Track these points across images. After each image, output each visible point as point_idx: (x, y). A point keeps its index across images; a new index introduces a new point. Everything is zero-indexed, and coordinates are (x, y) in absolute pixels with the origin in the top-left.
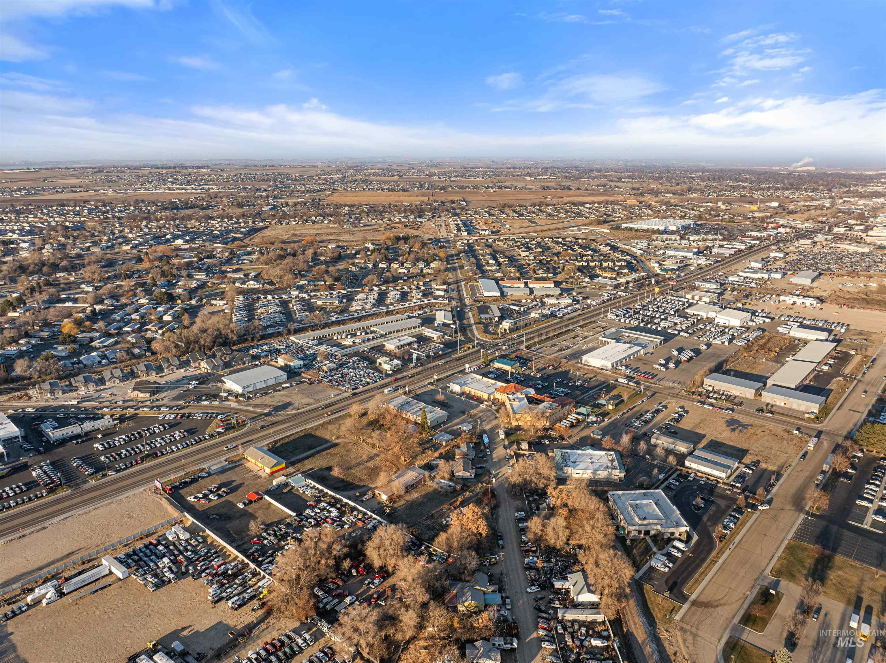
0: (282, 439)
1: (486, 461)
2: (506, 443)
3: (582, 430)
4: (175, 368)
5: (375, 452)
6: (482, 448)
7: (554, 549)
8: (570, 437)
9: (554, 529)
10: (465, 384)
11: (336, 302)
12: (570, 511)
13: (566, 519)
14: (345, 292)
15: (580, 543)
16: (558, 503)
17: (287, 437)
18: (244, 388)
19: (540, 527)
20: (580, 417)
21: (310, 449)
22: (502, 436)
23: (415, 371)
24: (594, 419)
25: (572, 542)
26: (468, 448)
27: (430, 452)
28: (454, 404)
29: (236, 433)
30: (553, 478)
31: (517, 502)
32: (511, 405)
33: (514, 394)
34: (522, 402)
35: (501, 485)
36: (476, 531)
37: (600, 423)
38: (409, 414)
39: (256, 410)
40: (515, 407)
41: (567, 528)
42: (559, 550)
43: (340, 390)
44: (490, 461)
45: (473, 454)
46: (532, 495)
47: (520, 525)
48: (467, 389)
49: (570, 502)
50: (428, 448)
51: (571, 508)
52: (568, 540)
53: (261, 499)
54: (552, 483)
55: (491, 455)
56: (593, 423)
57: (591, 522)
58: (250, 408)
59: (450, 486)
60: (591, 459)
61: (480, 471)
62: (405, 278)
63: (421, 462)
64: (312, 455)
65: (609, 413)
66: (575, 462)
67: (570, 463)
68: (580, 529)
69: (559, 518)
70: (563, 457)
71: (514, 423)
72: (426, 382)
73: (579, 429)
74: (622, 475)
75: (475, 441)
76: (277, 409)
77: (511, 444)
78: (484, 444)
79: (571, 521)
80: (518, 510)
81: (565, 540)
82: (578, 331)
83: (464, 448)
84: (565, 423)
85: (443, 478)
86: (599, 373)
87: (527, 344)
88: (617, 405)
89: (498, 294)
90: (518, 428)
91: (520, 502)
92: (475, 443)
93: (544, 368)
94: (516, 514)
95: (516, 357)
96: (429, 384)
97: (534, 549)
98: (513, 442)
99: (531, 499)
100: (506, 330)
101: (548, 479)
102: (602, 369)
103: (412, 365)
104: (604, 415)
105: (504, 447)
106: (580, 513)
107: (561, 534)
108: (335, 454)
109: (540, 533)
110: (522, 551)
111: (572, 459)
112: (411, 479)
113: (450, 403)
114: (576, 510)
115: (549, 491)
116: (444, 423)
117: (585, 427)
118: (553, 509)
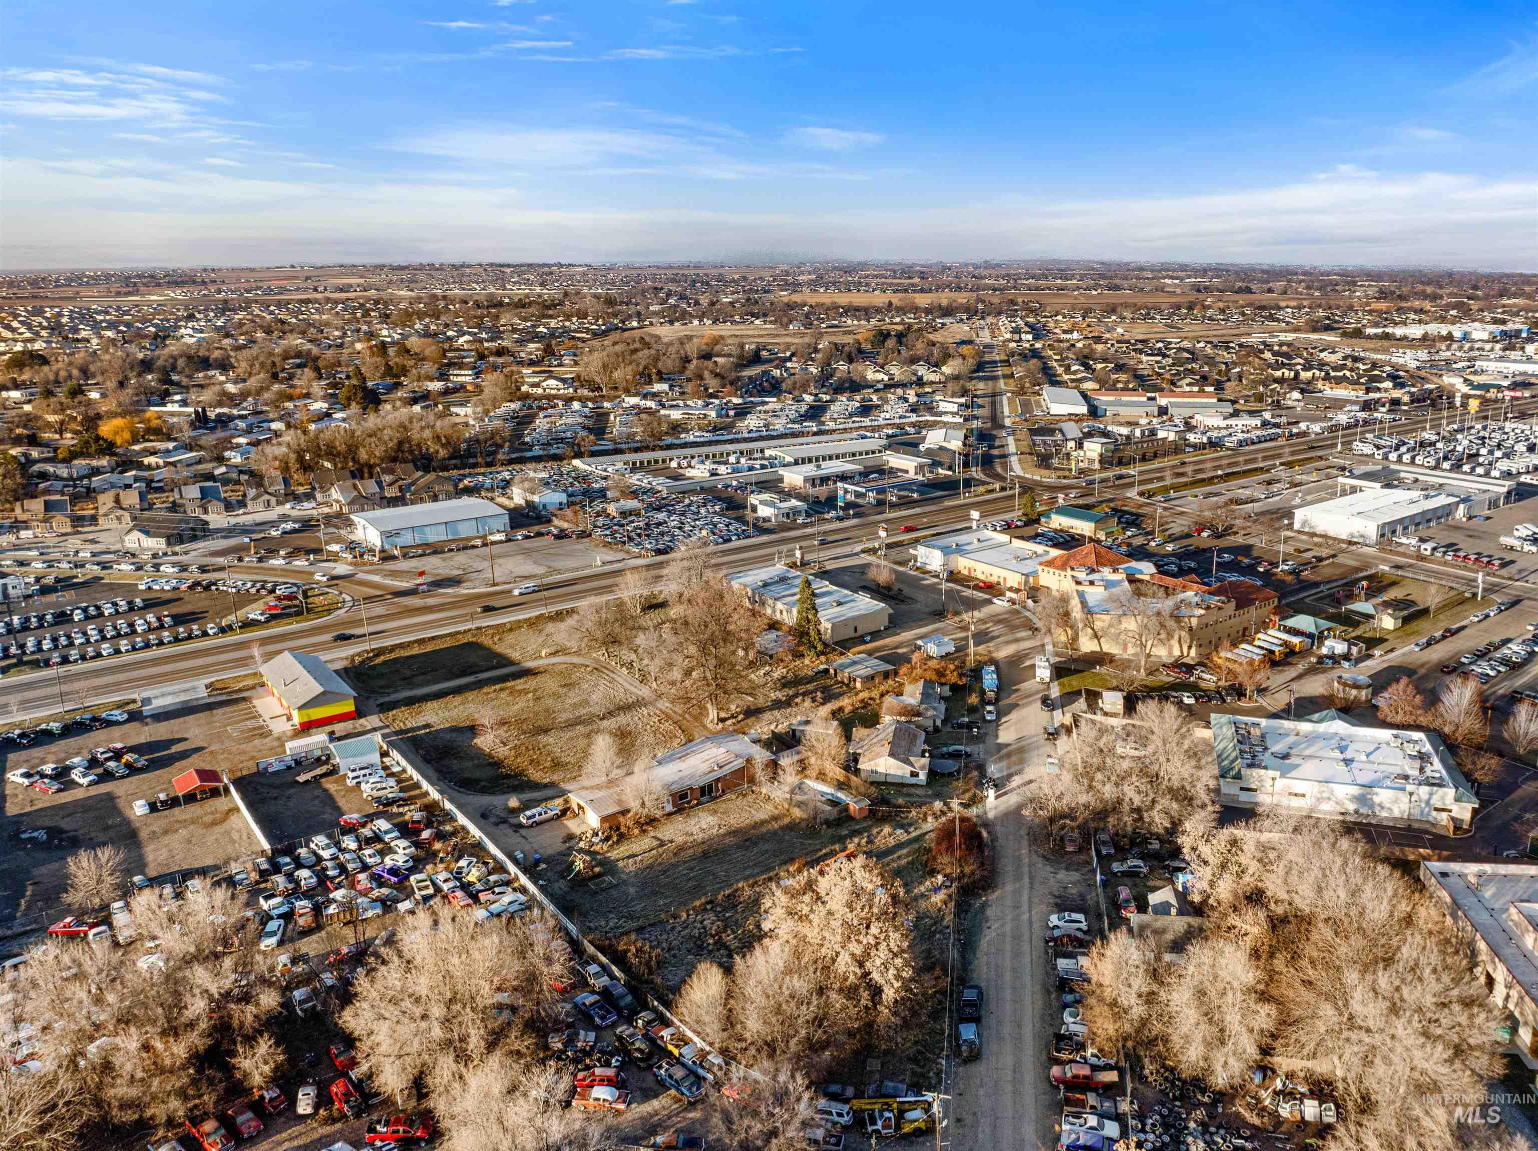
0: (401, 646)
1: (979, 739)
2: (1055, 692)
3: (1299, 677)
4: (273, 500)
5: (644, 692)
6: (973, 699)
7: (1198, 1083)
8: (1261, 691)
9: (1201, 993)
10: (960, 550)
11: (713, 414)
12: (1276, 923)
13: (1255, 954)
14: (740, 401)
15: (1321, 1067)
16: (1225, 890)
17: (421, 642)
18: (387, 535)
19: (1140, 983)
20: (1295, 640)
21: (463, 674)
22: (1043, 673)
23: (838, 525)
24: (1340, 648)
25: (1283, 1062)
26: (926, 696)
27: (808, 703)
28: (920, 596)
29: (295, 627)
30: (1204, 797)
31: (1062, 875)
32: (1081, 595)
33: (1093, 571)
34: (1115, 590)
35: (1014, 814)
36: (853, 973)
37: (1358, 661)
38: (779, 605)
39: (388, 582)
40: (1091, 601)
41: (1264, 997)
42: (1222, 1097)
43: (628, 552)
44: (989, 739)
45: (935, 713)
46: (1122, 852)
47: (1063, 963)
48: (963, 564)
49: (1274, 886)
50: (804, 694)
51: (1280, 910)
52: (1266, 1051)
53: (215, 793)
54: (1200, 815)
55: (997, 722)
56: (1335, 659)
57: (1384, 980)
58: (376, 578)
59: (834, 803)
60: (1342, 750)
61: (951, 765)
62: (880, 386)
63: (764, 727)
64: (458, 691)
65: (1381, 641)
66: (1286, 756)
67: (1266, 758)
68: (1327, 1010)
69: (1229, 949)
70: (1242, 738)
71: (1087, 645)
72: (858, 548)
73: (1291, 673)
74: (1464, 811)
75: (953, 678)
76: (440, 583)
77: (1069, 697)
78: (983, 692)
79: (1279, 963)
80: (1063, 905)
81: (1252, 1052)
82: (1281, 472)
83: (912, 695)
84: (1247, 652)
85: (821, 776)
86: (1343, 551)
87: (1142, 488)
88: (1406, 620)
89: (1083, 409)
90: (1099, 659)
91: (1075, 876)
92: (954, 688)
93: (1188, 536)
94: (1054, 920)
95: (1113, 509)
96: (863, 551)
97: (1111, 1076)
98: (1078, 693)
99: (1116, 867)
100: (1091, 461)
101: (1184, 797)
102: (1350, 543)
103: (833, 514)
104: (1373, 642)
105: (1046, 702)
106: (1323, 933)
107: (1233, 1020)
108: (526, 692)
109: (1138, 1010)
110: (1053, 1085)
111: (1278, 747)
112: (705, 768)
113: (907, 591)
114: (1305, 921)
115: (1185, 842)
116: (876, 635)
117: (1312, 671)
118: (1198, 910)
